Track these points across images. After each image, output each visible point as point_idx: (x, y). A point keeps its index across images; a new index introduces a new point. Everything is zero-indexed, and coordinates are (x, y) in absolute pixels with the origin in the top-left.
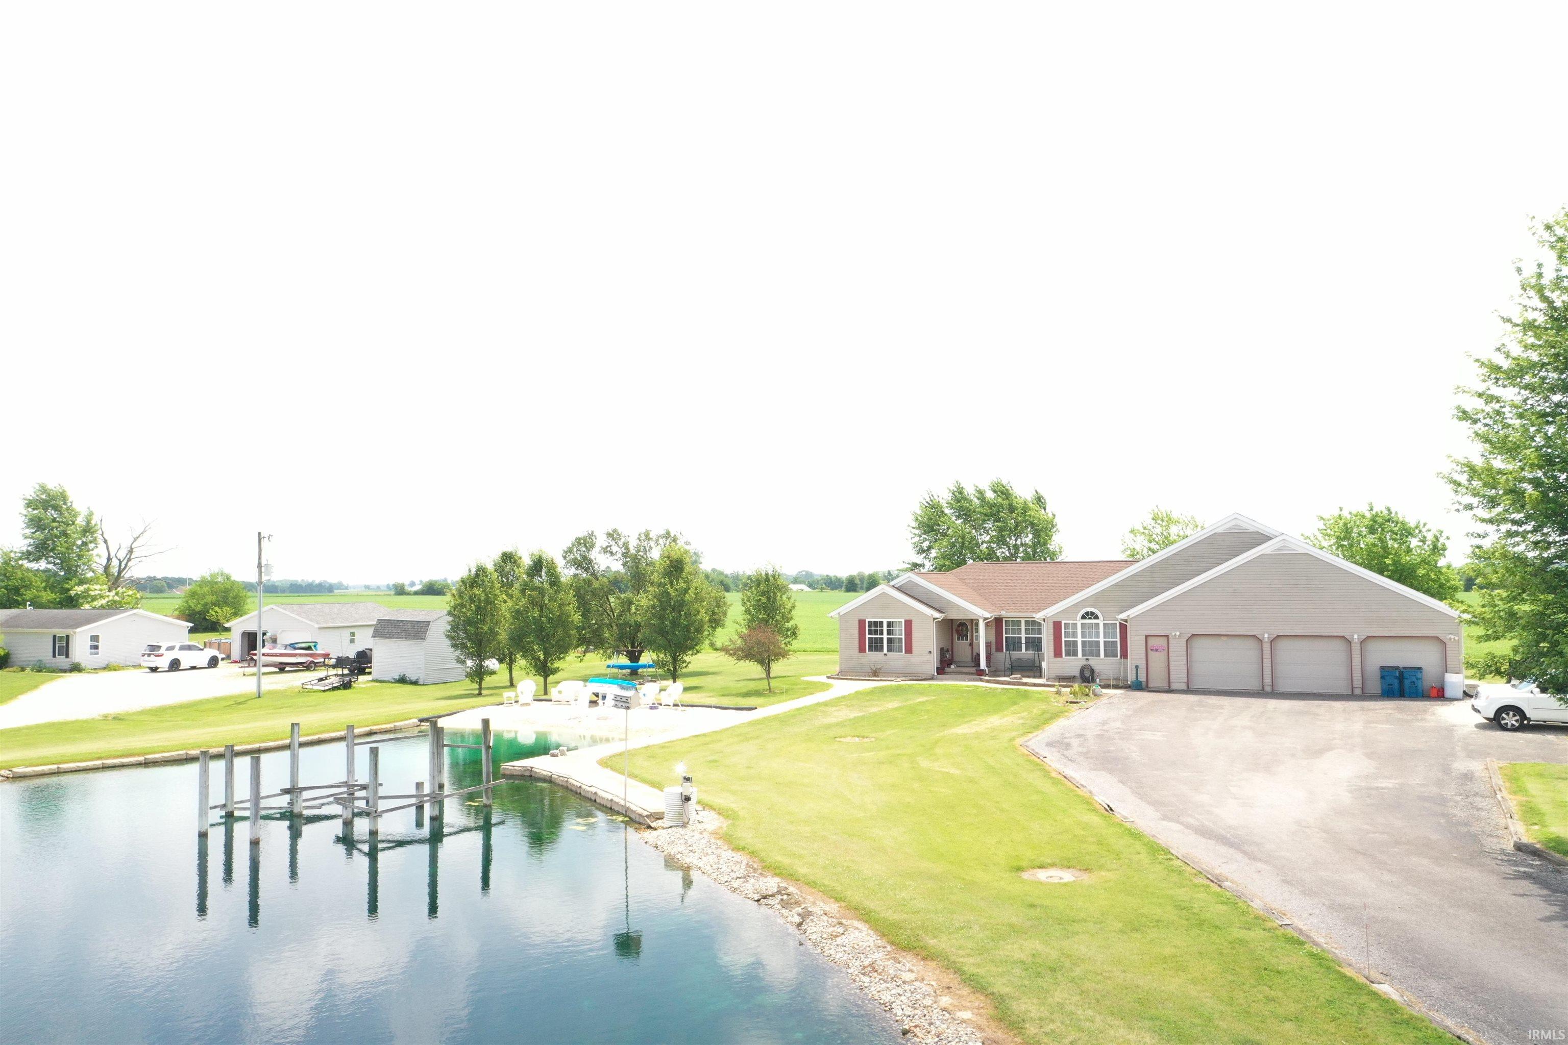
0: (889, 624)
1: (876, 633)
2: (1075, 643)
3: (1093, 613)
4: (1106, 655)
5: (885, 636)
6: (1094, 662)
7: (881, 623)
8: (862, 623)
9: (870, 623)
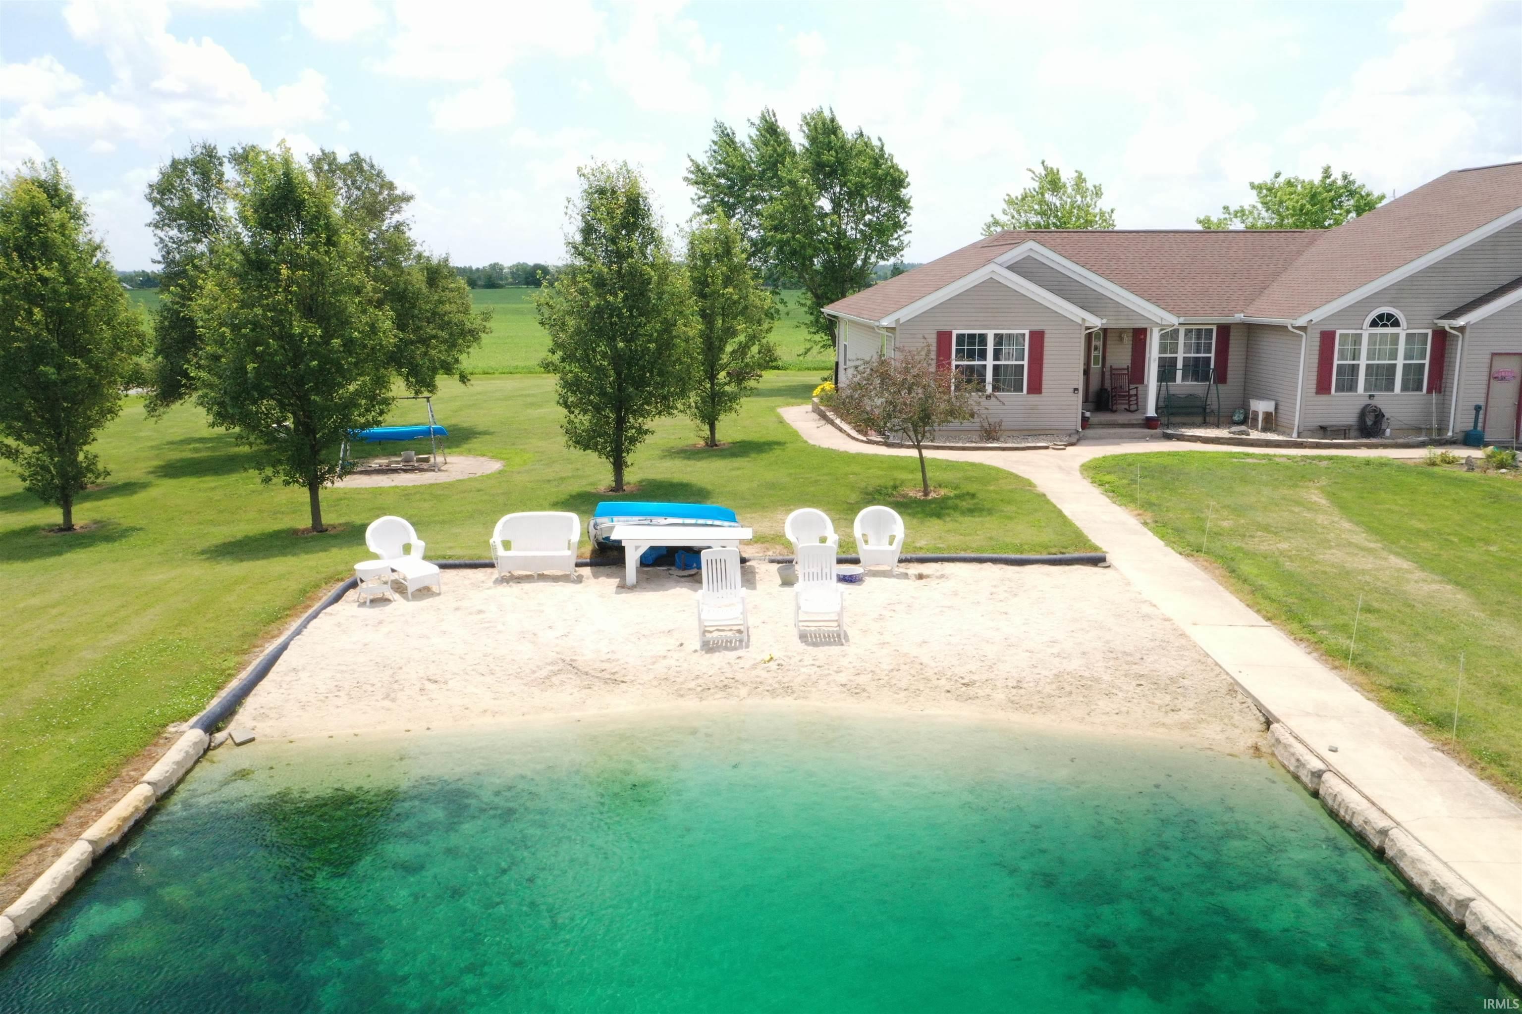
0: (999, 339)
1: (971, 355)
2: (1354, 369)
3: (1390, 316)
4: (1405, 388)
5: (990, 362)
6: (1383, 401)
7: (983, 338)
8: (943, 338)
9: (960, 337)
